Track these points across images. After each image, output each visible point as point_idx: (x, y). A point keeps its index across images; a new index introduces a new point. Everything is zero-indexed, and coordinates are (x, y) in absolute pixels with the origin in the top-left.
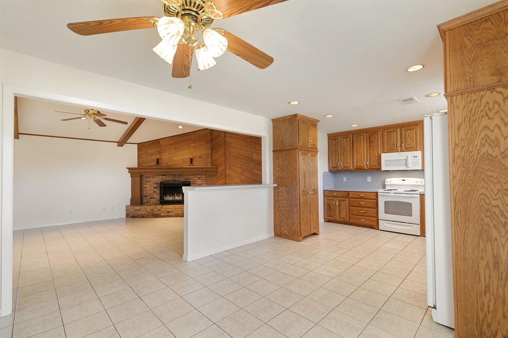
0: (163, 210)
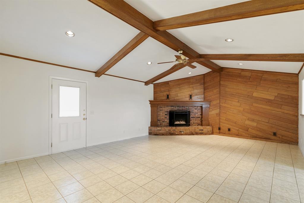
0: (177, 130)
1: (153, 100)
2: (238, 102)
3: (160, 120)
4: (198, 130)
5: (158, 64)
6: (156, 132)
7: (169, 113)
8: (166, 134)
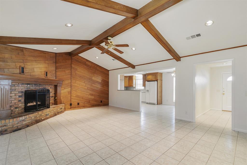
0: (43, 115)
2: (84, 82)
4: (59, 109)
6: (17, 125)
7: (25, 93)
8: (32, 123)
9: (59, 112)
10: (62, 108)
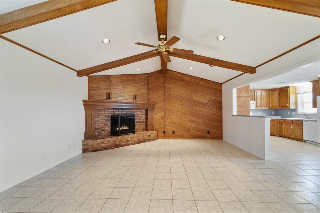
0: (124, 140)
1: (87, 99)
2: (181, 105)
3: (97, 129)
4: (146, 136)
5: (136, 44)
6: (95, 146)
7: (111, 118)
8: (110, 147)
9: (146, 140)
10: (150, 136)
